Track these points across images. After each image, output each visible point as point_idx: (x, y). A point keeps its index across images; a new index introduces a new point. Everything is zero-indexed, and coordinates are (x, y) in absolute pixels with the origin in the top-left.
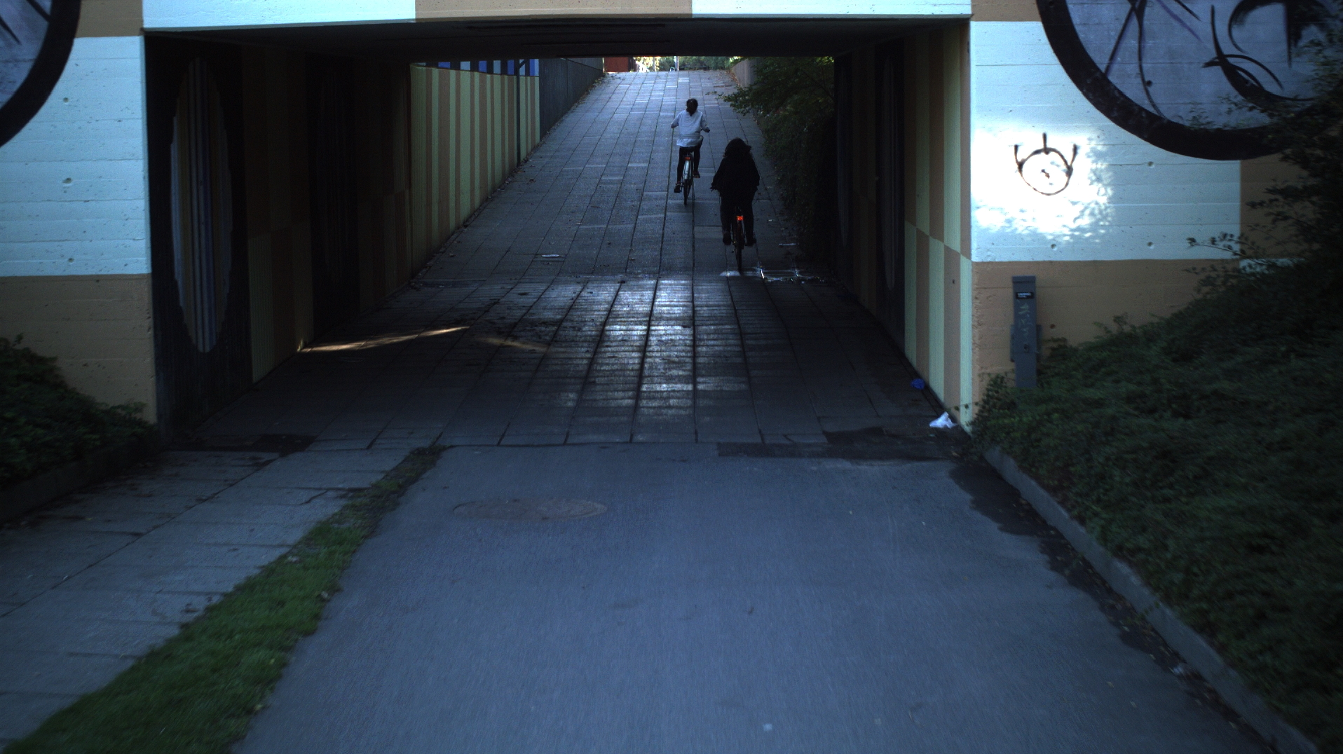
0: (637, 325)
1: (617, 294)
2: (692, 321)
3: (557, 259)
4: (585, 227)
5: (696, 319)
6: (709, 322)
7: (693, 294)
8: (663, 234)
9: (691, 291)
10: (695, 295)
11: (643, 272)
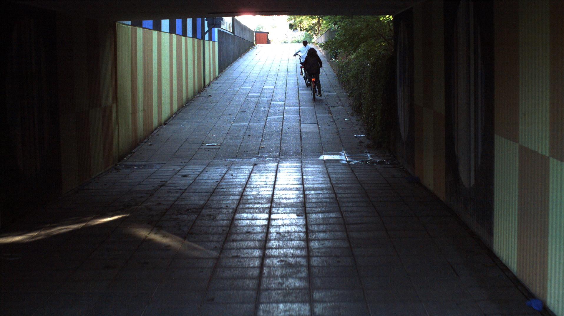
0: (260, 212)
1: (250, 177)
2: (304, 208)
3: (215, 147)
4: (235, 124)
5: (307, 205)
6: (317, 209)
7: (302, 176)
8: (282, 129)
9: (300, 174)
10: (304, 177)
11: (269, 157)
